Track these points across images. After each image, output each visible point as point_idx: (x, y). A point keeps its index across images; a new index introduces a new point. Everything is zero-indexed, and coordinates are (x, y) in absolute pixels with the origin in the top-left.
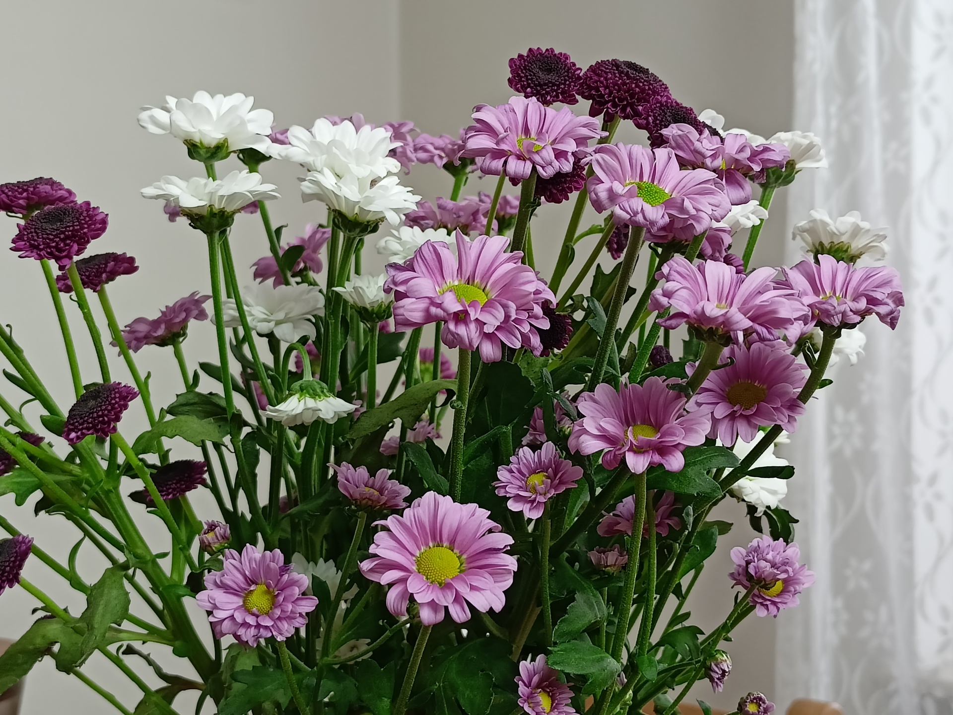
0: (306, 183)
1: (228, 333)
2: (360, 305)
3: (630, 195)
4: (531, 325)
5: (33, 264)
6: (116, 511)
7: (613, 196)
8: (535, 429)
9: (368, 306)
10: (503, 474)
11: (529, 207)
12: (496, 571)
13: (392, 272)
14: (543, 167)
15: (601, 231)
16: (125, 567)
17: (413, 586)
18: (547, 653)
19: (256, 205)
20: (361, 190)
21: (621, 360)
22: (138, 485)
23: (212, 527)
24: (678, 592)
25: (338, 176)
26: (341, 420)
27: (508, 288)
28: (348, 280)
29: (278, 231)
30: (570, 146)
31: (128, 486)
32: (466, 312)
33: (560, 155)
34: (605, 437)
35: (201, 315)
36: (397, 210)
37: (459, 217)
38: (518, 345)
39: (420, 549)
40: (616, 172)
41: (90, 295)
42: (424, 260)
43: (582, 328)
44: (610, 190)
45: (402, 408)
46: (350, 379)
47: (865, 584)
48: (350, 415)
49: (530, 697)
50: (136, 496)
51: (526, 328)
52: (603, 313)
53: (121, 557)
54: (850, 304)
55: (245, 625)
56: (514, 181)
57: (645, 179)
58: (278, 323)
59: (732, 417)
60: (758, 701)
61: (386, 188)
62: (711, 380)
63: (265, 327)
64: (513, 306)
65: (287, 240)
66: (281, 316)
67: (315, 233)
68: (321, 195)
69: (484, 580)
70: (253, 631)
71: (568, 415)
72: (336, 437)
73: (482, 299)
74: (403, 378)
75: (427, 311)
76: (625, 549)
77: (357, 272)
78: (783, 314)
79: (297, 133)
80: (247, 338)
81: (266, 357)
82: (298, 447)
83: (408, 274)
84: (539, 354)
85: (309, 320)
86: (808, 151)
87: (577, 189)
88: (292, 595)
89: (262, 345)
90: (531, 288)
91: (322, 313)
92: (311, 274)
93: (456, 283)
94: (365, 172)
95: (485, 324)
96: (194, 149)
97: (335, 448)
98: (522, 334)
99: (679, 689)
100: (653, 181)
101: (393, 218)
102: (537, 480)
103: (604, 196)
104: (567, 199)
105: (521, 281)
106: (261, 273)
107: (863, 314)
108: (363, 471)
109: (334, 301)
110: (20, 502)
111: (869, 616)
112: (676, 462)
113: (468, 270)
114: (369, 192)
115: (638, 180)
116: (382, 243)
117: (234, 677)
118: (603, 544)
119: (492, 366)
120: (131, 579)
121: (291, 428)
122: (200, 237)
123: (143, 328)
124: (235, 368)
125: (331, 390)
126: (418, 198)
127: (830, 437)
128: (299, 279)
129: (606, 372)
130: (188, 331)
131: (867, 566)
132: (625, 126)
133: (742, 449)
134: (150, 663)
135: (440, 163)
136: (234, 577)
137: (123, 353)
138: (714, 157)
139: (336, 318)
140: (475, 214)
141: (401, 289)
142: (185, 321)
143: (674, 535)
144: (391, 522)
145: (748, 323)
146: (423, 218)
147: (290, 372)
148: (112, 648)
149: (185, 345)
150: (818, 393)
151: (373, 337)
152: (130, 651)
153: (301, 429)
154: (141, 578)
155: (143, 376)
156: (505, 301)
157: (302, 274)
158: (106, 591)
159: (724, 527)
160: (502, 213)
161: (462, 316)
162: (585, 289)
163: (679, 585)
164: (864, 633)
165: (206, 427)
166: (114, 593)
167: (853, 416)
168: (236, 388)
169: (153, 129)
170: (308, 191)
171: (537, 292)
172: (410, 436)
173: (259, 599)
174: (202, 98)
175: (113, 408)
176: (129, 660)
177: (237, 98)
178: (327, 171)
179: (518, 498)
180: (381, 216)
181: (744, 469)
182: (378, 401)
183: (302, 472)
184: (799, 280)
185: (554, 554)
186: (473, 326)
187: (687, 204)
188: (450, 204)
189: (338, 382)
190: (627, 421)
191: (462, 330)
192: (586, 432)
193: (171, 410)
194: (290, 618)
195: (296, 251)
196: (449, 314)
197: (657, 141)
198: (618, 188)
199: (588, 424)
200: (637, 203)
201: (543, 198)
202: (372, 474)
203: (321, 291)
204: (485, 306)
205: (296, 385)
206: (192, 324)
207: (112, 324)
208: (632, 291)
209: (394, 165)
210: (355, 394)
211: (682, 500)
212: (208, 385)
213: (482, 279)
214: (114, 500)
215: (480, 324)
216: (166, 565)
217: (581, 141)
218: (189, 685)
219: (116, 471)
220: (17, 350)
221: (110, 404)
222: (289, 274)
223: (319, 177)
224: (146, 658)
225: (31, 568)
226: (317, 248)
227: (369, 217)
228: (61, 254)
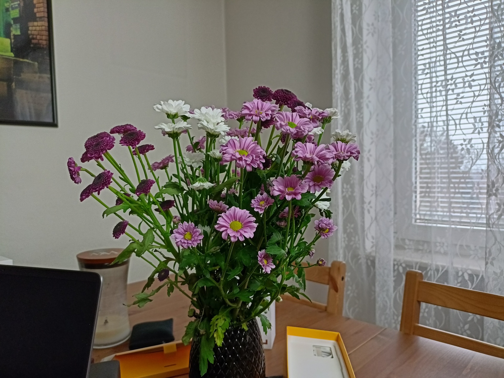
0: (199, 124)
1: (180, 166)
2: (214, 157)
3: (286, 125)
4: (260, 161)
5: (126, 147)
6: (151, 214)
7: (281, 126)
8: (262, 190)
9: (217, 158)
10: (253, 201)
11: (259, 129)
12: (251, 227)
13: (222, 147)
14: (262, 118)
15: (279, 136)
16: (153, 228)
17: (229, 232)
18: (266, 249)
19: (186, 131)
20: (214, 126)
21: (285, 171)
22: (157, 207)
23: (176, 217)
24: (301, 232)
25: (208, 122)
26: (210, 188)
27: (253, 151)
28: (211, 150)
29: (193, 138)
30: (270, 112)
31: (154, 207)
32: (241, 158)
33: (267, 115)
34: (280, 191)
35: (172, 161)
36: (224, 131)
37: (241, 133)
38: (257, 167)
39: (231, 222)
40: (282, 119)
41: (141, 155)
42: (230, 144)
43: (274, 163)
44: (281, 124)
45: (226, 185)
46: (213, 177)
47: (352, 231)
48: (213, 187)
49: (261, 261)
50: (156, 210)
51: (259, 162)
52: (280, 158)
53: (152, 226)
54: (346, 154)
55: (184, 243)
56: (255, 122)
57: (290, 121)
58: (193, 163)
59: (314, 185)
60: (322, 261)
61: (221, 125)
62: (309, 175)
63: (189, 164)
64: (254, 156)
65: (194, 141)
66: (194, 161)
67: (203, 138)
68: (204, 128)
69: (248, 230)
70: (186, 244)
71: (270, 186)
72: (209, 193)
73: (246, 154)
74: (227, 177)
75: (231, 157)
76: (286, 221)
77: (214, 149)
78: (327, 156)
79: (196, 111)
80: (185, 168)
81: (190, 172)
82: (199, 196)
83: (226, 148)
84: (262, 169)
85: (201, 162)
86: (335, 114)
87: (272, 124)
88: (197, 235)
89: (189, 169)
90: (259, 151)
91: (205, 160)
92: (202, 150)
93: (239, 150)
94: (215, 121)
95: (247, 161)
96: (168, 115)
97: (209, 196)
98: (257, 164)
99: (301, 258)
100: (292, 121)
101: (223, 133)
102: (262, 203)
103: (279, 125)
104: (269, 127)
105: (257, 149)
106: (188, 150)
107: (349, 157)
108: (216, 201)
109: (207, 156)
110: (124, 212)
111: (353, 239)
112: (299, 197)
113: (242, 147)
114: (216, 126)
115: (288, 121)
116: (220, 140)
117: (183, 257)
118: (280, 220)
119: (250, 173)
120: (155, 232)
121: (197, 191)
122: (171, 139)
123: (157, 165)
124: (182, 175)
125: (207, 180)
126: (230, 128)
127: (343, 192)
128: (199, 151)
129: (281, 174)
130: (169, 165)
131: (352, 226)
132: (285, 107)
133: (317, 194)
134: (161, 254)
135: (236, 119)
136: (181, 230)
137: (151, 171)
138: (309, 115)
139: (208, 161)
140: (245, 132)
141: (224, 152)
142: (168, 162)
143: (299, 217)
144: (223, 215)
145: (318, 159)
146: (231, 134)
147: (196, 176)
148: (151, 250)
149: (168, 169)
150: (337, 178)
151: (218, 166)
152: (156, 251)
153: (199, 191)
154: (158, 231)
155: (157, 178)
156: (252, 154)
157: (199, 149)
158: (148, 235)
159: (313, 215)
160: (253, 132)
161: (241, 159)
162: (275, 152)
163: (301, 231)
164: (352, 243)
165: (174, 191)
166: (151, 235)
167: (348, 186)
168: (182, 180)
169: (157, 110)
170: (200, 126)
171: (261, 152)
172: (229, 192)
173: (188, 236)
174: (170, 101)
175: (148, 186)
176: (155, 253)
177: (180, 101)
178: (204, 121)
179: (257, 208)
180: (219, 133)
181: (318, 199)
182: (221, 183)
183: (201, 202)
184: (331, 147)
185: (267, 223)
186: (244, 161)
187: (301, 127)
188: (238, 130)
189: (209, 178)
190: (286, 186)
191: (241, 163)
192: (275, 190)
193: (165, 187)
194: (196, 241)
195: (197, 143)
196: (237, 158)
197: (294, 111)
198: (283, 123)
199: (276, 188)
200: (288, 127)
201: (263, 127)
202: (218, 202)
203: (204, 154)
204: (247, 156)
205: (198, 179)
206: (170, 163)
207: (148, 164)
208: (287, 152)
209: (223, 119)
210: (214, 181)
211: (301, 208)
212: (175, 180)
213: (246, 149)
214: (150, 211)
215: (246, 161)
216: (164, 228)
217: (273, 111)
218: (172, 259)
219: (150, 203)
220: (122, 171)
221: (148, 185)
222: (196, 150)
223: (203, 123)
224: (160, 253)
225: (128, 229)
226: (203, 143)
227: (216, 133)
228: (133, 144)
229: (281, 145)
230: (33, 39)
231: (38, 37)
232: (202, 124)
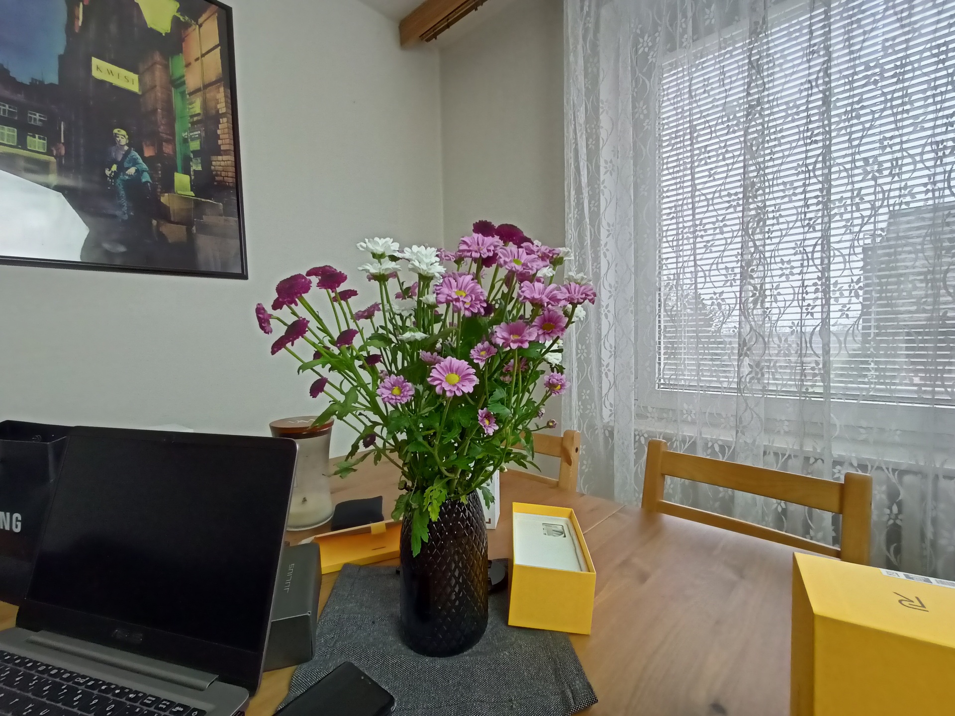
0: (410, 265)
1: (387, 315)
2: (428, 303)
3: (511, 261)
4: (481, 305)
5: (324, 291)
6: (354, 370)
7: (505, 262)
8: (483, 339)
9: (430, 304)
10: (472, 351)
11: (480, 270)
12: (471, 381)
14: (483, 255)
15: (503, 278)
16: (357, 387)
17: (444, 385)
18: (487, 407)
19: (394, 275)
20: (427, 267)
21: (510, 318)
22: (361, 363)
23: (382, 372)
24: (528, 391)
25: (420, 262)
26: (423, 340)
27: (473, 291)
28: (424, 296)
29: (403, 283)
30: (492, 248)
31: (357, 363)
32: (459, 299)
33: (489, 251)
34: (504, 338)
35: (379, 310)
36: (439, 273)
38: (476, 312)
39: (446, 374)
40: (507, 255)
45: (442, 336)
46: (426, 327)
47: (587, 397)
48: (426, 338)
49: (482, 421)
50: (360, 366)
52: (504, 305)
53: (355, 384)
54: (580, 296)
55: (392, 399)
56: (475, 261)
57: (516, 258)
58: (403, 310)
59: (544, 334)
60: (553, 422)
61: (435, 266)
62: (537, 321)
63: (398, 312)
64: (474, 298)
65: (404, 287)
66: (403, 308)
67: (414, 283)
68: (414, 269)
69: (466, 383)
70: (394, 401)
71: (493, 334)
72: (422, 346)
73: (464, 295)
74: (443, 328)
75: (446, 298)
76: (511, 376)
77: (427, 293)
78: (559, 298)
79: (407, 249)
80: (394, 318)
81: (400, 323)
82: (410, 350)
83: (441, 287)
84: (483, 315)
85: (412, 309)
86: (567, 254)
87: (495, 262)
88: (407, 390)
89: (398, 318)
90: (479, 291)
91: (416, 307)
92: (413, 296)
93: (456, 290)
94: (427, 261)
96: (374, 255)
98: (478, 308)
99: (529, 420)
100: (518, 258)
101: (437, 275)
102: (483, 353)
104: (492, 266)
105: (476, 289)
106: (398, 296)
107: (585, 299)
108: (429, 353)
109: (419, 302)
110: (323, 367)
111: (589, 407)
112: (526, 345)
113: (460, 286)
114: (430, 267)
115: (513, 258)
116: (435, 282)
117: (392, 419)
118: (504, 375)
119: (469, 318)
120: (359, 391)
121: (407, 343)
122: (377, 283)
123: (360, 313)
124: (390, 327)
125: (420, 331)
126: (445, 270)
130: (375, 315)
131: (588, 392)
132: (511, 243)
133: (548, 344)
134: (367, 418)
135: (453, 260)
136: (388, 385)
137: (355, 321)
138: (537, 252)
139: (421, 308)
142: (374, 311)
143: (527, 371)
144: (437, 366)
145: (548, 300)
147: (407, 325)
148: (354, 412)
149: (374, 319)
150: (570, 325)
152: (360, 414)
153: (410, 343)
154: (362, 391)
155: (361, 328)
156: (471, 295)
157: (410, 297)
158: (351, 394)
159: (543, 372)
162: (499, 296)
163: (529, 389)
164: (588, 412)
165: (381, 344)
166: (354, 395)
168: (391, 333)
169: (361, 249)
170: (411, 268)
173: (396, 391)
174: (377, 239)
175: (351, 337)
176: (360, 417)
177: (388, 239)
178: (416, 261)
179: (477, 359)
180: (434, 275)
181: (547, 351)
183: (412, 357)
184: (564, 290)
185: (489, 379)
186: (461, 304)
187: (529, 264)
189: (422, 328)
190: (511, 333)
191: (457, 304)
192: (498, 337)
193: (370, 338)
194: (406, 397)
195: (408, 289)
196: (454, 299)
197: (519, 247)
198: (507, 260)
199: (498, 334)
200: (513, 264)
201: (484, 266)
202: (432, 354)
203: (416, 301)
204: (465, 297)
205: (408, 329)
206: (376, 312)
207: (351, 312)
209: (438, 259)
210: (427, 332)
211: (529, 360)
212: (381, 331)
213: (464, 289)
214: (353, 367)
215: (464, 303)
216: (370, 387)
217: (495, 247)
218: (379, 424)
219: (354, 358)
220: (321, 320)
221: (350, 335)
222: (406, 297)
224: (366, 416)
225: (327, 387)
226: (415, 288)
227: (430, 275)
228: (333, 288)
229: (505, 289)
230: (217, 175)
231: (223, 174)
232: (413, 264)
